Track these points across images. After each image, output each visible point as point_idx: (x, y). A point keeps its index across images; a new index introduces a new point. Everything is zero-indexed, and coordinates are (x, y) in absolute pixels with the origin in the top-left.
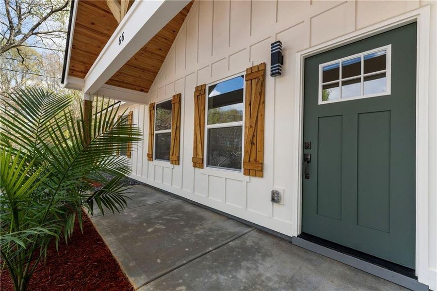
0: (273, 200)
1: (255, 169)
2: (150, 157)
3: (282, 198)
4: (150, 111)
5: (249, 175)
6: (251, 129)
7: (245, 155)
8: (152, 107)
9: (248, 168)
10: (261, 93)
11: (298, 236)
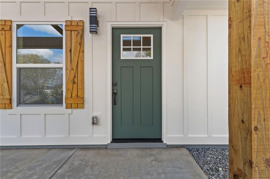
0: (93, 123)
1: (77, 102)
3: (100, 121)
5: (71, 108)
6: (72, 71)
7: (67, 93)
9: (71, 103)
10: (80, 44)
11: (111, 143)
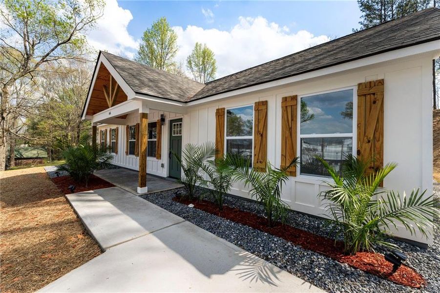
2: (127, 153)
3: (164, 166)
4: (127, 129)
8: (128, 127)
